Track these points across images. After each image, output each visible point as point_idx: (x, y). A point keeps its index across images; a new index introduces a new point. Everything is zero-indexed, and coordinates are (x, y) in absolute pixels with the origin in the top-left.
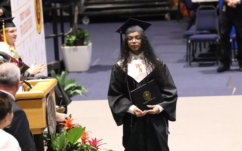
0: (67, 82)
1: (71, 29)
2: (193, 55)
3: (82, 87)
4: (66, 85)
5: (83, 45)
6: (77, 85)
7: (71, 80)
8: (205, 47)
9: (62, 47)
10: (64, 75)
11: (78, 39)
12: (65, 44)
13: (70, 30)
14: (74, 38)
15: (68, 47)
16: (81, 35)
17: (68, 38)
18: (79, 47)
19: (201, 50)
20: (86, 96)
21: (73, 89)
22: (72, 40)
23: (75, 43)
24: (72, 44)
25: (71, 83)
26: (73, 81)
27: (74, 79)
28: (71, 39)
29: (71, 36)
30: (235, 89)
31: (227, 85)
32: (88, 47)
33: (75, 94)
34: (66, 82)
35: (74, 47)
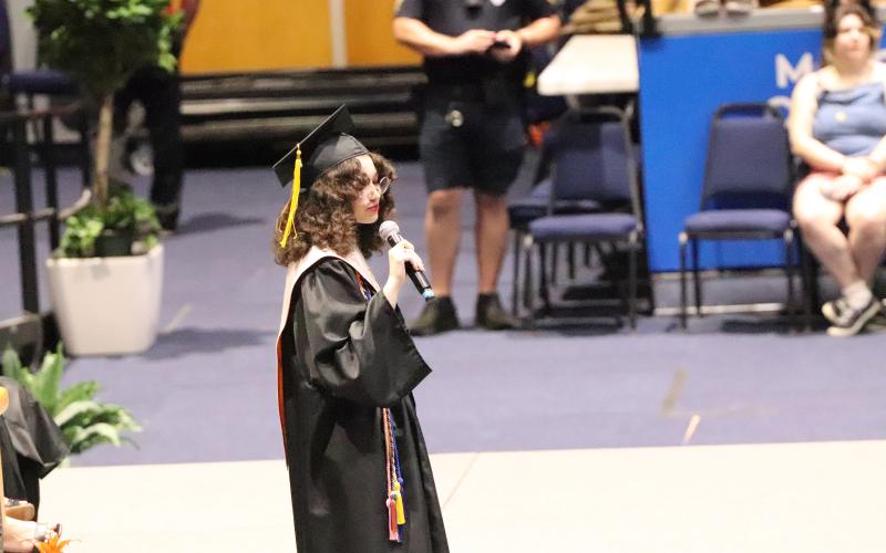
0: (65, 395)
1: (87, 195)
2: (544, 294)
3: (121, 413)
4: (60, 406)
5: (128, 253)
6: (101, 406)
7: (80, 386)
8: (587, 262)
9: (50, 263)
10: (54, 369)
11: (109, 233)
12: (60, 251)
13: (80, 196)
14: (94, 228)
15: (74, 263)
16: (120, 216)
17: (73, 226)
18: (115, 263)
19: (572, 274)
20: (138, 448)
21: (87, 421)
22: (88, 236)
23: (101, 248)
24: (88, 249)
25: (79, 398)
26: (88, 392)
27: (93, 383)
28: (82, 233)
29: (85, 219)
30: (695, 420)
31: (668, 403)
32: (150, 263)
33: (94, 439)
34: (59, 395)
35: (97, 261)
